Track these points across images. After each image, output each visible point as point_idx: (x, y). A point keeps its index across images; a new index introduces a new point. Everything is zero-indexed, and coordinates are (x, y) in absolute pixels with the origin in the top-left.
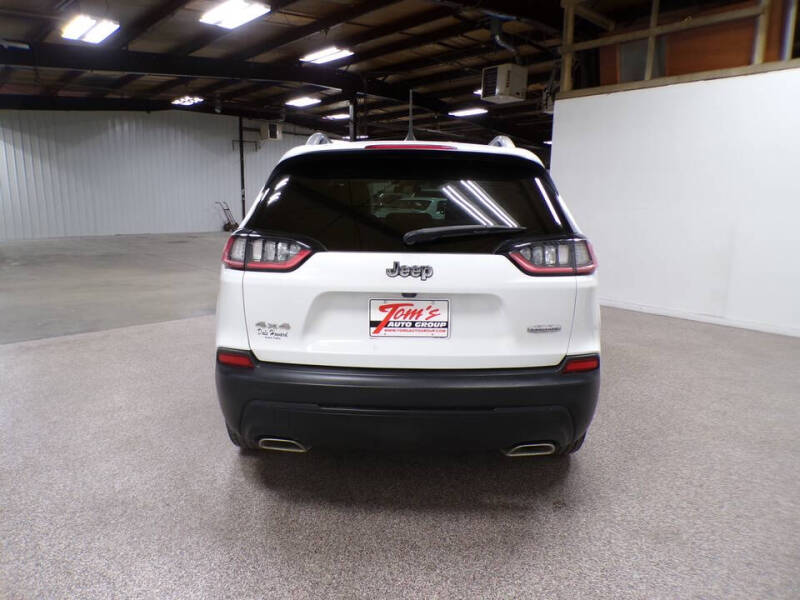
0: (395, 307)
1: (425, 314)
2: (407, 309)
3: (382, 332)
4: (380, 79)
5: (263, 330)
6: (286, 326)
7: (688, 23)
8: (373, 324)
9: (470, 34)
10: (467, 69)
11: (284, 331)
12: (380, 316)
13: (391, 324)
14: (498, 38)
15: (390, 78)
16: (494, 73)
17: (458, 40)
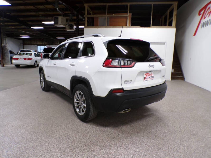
0: (147, 74)
1: (151, 75)
2: (149, 74)
3: (145, 80)
4: (8, 14)
5: (126, 82)
6: (131, 81)
7: (114, 15)
8: (144, 78)
9: (46, 6)
10: (40, 15)
11: (130, 82)
12: (145, 76)
13: (147, 78)
14: (57, 9)
15: (12, 14)
16: (58, 18)
17: (41, 7)
